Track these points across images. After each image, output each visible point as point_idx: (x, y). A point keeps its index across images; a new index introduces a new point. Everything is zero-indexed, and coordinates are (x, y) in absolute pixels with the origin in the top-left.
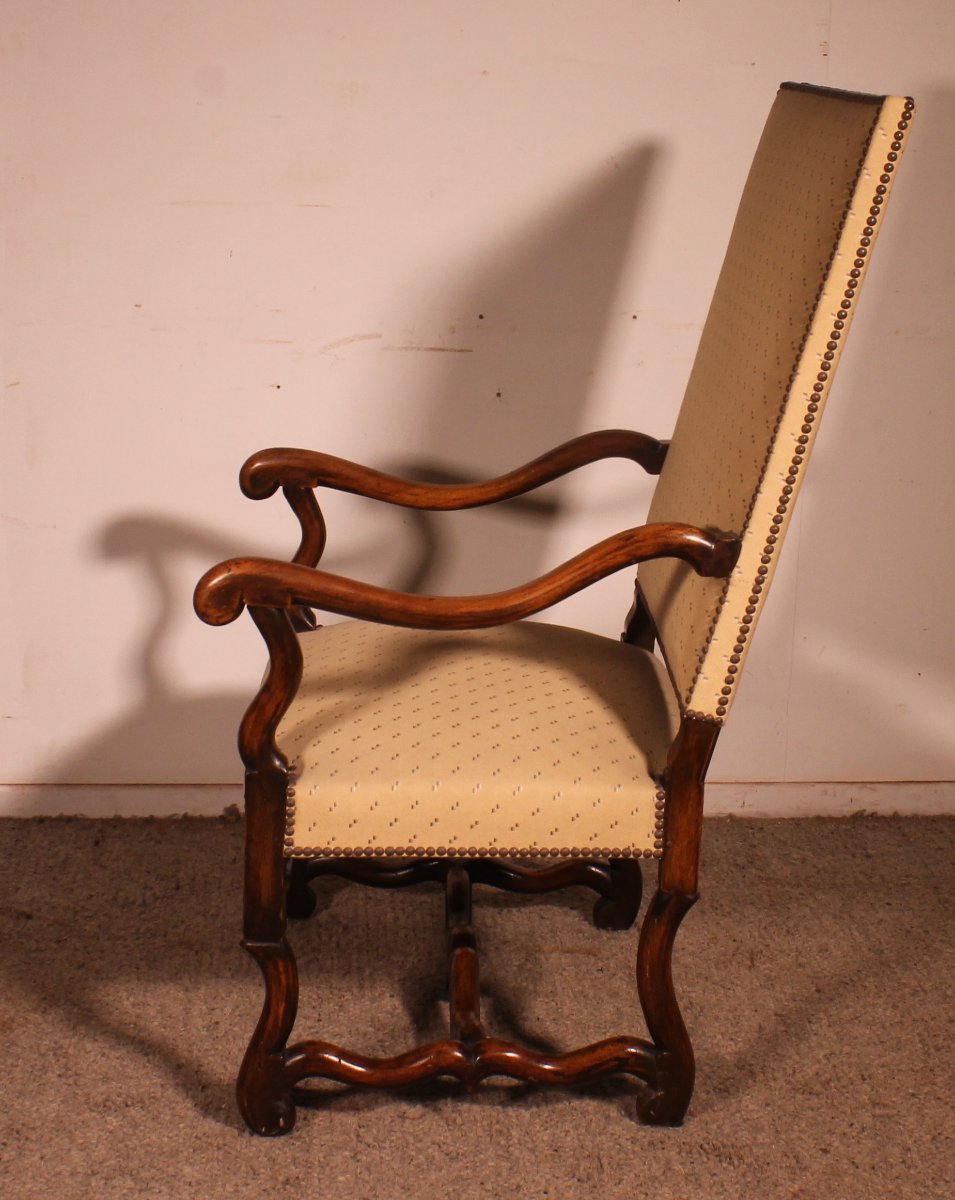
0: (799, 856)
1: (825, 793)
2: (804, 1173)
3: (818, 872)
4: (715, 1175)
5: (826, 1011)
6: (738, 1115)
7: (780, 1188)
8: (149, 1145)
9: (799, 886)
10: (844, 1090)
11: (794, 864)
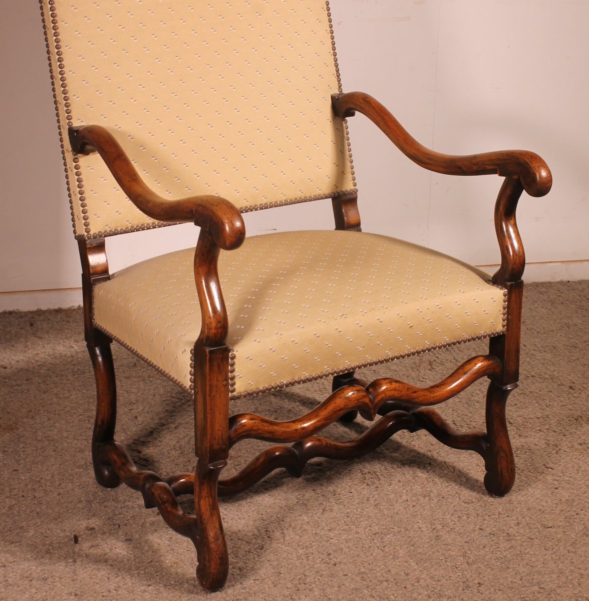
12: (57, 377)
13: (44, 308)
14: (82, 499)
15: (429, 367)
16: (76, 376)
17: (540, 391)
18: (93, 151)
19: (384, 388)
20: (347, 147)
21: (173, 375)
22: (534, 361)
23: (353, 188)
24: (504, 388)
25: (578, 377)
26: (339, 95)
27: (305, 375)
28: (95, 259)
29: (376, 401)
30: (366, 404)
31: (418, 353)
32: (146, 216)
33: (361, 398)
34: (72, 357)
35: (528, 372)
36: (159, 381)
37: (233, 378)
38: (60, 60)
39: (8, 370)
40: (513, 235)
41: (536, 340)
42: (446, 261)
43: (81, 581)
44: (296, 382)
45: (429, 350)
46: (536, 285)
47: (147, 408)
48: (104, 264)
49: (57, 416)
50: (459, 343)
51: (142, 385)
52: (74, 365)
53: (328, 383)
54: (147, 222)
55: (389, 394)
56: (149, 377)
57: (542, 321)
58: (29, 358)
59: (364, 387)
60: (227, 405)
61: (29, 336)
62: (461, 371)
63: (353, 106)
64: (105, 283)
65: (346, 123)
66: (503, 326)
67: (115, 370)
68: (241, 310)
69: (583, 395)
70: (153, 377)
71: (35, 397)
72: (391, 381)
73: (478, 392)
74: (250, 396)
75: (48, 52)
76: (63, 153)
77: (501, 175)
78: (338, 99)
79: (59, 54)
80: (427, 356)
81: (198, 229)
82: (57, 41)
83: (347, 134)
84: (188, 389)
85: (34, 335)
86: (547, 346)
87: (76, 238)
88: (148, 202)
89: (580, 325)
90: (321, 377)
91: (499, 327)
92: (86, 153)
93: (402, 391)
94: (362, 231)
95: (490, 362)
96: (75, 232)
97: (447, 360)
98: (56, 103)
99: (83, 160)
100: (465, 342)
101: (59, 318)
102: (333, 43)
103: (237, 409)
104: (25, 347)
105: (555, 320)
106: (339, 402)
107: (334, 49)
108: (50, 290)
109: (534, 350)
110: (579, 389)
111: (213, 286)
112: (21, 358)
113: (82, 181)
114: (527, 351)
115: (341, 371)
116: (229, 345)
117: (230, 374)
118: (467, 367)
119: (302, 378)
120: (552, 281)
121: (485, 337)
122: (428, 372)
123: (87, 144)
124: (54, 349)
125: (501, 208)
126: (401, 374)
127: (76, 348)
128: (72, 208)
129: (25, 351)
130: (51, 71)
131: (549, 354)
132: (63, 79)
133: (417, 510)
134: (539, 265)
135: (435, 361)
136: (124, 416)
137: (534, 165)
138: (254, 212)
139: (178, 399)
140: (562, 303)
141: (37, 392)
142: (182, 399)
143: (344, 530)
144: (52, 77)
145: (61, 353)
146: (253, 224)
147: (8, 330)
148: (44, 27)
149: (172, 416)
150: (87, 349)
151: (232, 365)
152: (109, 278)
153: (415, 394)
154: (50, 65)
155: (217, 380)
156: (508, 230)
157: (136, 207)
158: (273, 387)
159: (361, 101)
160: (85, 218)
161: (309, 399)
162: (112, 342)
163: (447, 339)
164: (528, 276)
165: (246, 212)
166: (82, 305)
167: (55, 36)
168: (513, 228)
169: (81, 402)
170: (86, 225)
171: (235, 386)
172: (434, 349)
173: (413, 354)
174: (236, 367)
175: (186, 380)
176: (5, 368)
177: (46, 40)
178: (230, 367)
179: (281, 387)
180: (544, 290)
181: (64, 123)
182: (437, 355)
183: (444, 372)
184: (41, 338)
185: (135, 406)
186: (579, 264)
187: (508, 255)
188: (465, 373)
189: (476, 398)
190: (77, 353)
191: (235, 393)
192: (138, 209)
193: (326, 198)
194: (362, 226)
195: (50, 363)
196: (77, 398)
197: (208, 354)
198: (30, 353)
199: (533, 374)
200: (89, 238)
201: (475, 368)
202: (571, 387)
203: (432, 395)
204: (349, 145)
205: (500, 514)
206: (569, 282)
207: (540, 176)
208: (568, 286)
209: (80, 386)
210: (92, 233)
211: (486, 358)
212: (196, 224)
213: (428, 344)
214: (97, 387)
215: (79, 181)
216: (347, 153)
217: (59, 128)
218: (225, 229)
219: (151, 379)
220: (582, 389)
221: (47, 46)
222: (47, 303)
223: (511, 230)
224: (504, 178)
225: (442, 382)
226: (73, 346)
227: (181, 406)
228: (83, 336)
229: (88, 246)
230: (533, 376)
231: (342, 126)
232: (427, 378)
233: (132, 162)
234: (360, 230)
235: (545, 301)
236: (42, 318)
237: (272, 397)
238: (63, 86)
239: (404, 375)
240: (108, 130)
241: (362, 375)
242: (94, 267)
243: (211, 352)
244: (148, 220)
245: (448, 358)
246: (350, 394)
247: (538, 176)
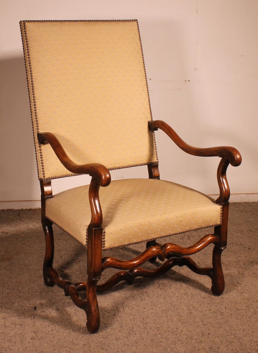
12: (29, 238)
13: (24, 208)
14: (38, 291)
15: (188, 238)
16: (37, 238)
17: (236, 250)
18: (47, 143)
19: (169, 247)
20: (154, 144)
21: (79, 239)
22: (233, 237)
23: (157, 161)
24: (220, 248)
25: (252, 244)
26: (151, 121)
27: (135, 241)
28: (47, 189)
29: (165, 253)
30: (160, 254)
31: (184, 232)
32: (68, 171)
33: (159, 252)
34: (36, 230)
35: (231, 241)
36: (72, 241)
37: (104, 241)
38: (35, 105)
39: (8, 235)
40: (225, 183)
41: (234, 227)
42: (196, 193)
43: (37, 327)
44: (131, 244)
45: (188, 231)
46: (234, 204)
47: (67, 252)
48: (50, 191)
49: (29, 255)
50: (201, 228)
51: (65, 243)
52: (36, 233)
53: (145, 245)
54: (69, 173)
55: (171, 250)
56: (68, 239)
57: (237, 219)
58: (17, 229)
59: (160, 247)
60: (101, 253)
61: (18, 220)
62: (202, 241)
63: (157, 126)
64: (51, 199)
65: (154, 133)
66: (220, 222)
67: (54, 236)
68: (108, 212)
69: (254, 252)
70: (69, 239)
71: (19, 246)
72: (171, 244)
73: (209, 250)
74: (111, 249)
75: (30, 102)
76: (35, 143)
77: (220, 157)
78: (151, 123)
79: (34, 102)
80: (187, 234)
81: (91, 177)
82: (34, 97)
83: (155, 138)
84: (85, 246)
85: (20, 220)
86: (239, 230)
87: (39, 179)
88: (70, 165)
89: (253, 222)
90: (142, 242)
91: (219, 222)
92: (44, 144)
93: (176, 249)
94: (160, 179)
95: (214, 237)
96: (39, 177)
97: (196, 235)
98: (32, 123)
99: (43, 147)
100: (204, 228)
101: (30, 212)
102: (149, 100)
103: (105, 254)
104: (16, 225)
105: (242, 219)
106: (149, 253)
107: (149, 102)
108: (27, 201)
109: (233, 232)
110: (253, 249)
111: (97, 202)
112: (14, 229)
113: (42, 156)
114: (230, 232)
115: (151, 240)
116: (102, 227)
117: (103, 240)
118: (205, 239)
119: (134, 242)
120: (241, 202)
121: (212, 226)
122: (187, 240)
123: (45, 140)
124: (28, 226)
125: (220, 171)
126: (176, 241)
127: (37, 226)
128: (38, 167)
129: (16, 226)
130: (31, 109)
131: (240, 234)
132: (36, 113)
133: (182, 301)
134: (235, 195)
135: (191, 236)
136: (57, 256)
137: (234, 153)
138: (114, 170)
139: (80, 249)
140: (246, 212)
141: (20, 244)
142: (82, 249)
143: (150, 308)
144: (31, 112)
145: (31, 228)
146: (114, 175)
147: (9, 217)
148: (29, 91)
149: (77, 256)
150: (42, 226)
151: (104, 236)
152: (52, 197)
153: (182, 250)
154: (31, 107)
155: (97, 242)
156: (223, 180)
157: (64, 167)
158: (121, 246)
159: (161, 124)
160: (43, 171)
161: (136, 251)
162: (53, 224)
163: (196, 227)
164: (231, 200)
165: (111, 170)
166: (40, 207)
167: (33, 95)
168: (225, 180)
169: (39, 249)
170: (44, 174)
171: (105, 245)
172: (191, 231)
173: (182, 233)
174: (106, 237)
175: (84, 242)
176: (7, 233)
177: (29, 96)
178: (103, 237)
179: (125, 246)
180: (238, 206)
181: (36, 131)
182: (192, 233)
183: (194, 241)
184: (22, 221)
185: (62, 252)
186: (253, 195)
187: (222, 191)
188: (204, 242)
189: (208, 252)
190: (38, 228)
191: (105, 248)
192: (65, 168)
193: (145, 165)
194: (160, 177)
195: (26, 232)
196: (37, 247)
197: (94, 231)
198: (18, 227)
199: (233, 242)
200: (45, 180)
201: (208, 239)
202: (249, 249)
203: (189, 251)
204: (155, 142)
205: (218, 303)
206: (248, 202)
207: (237, 158)
208: (248, 204)
209: (38, 242)
210: (46, 177)
211: (213, 235)
212: (90, 175)
213: (188, 228)
214: (46, 242)
215: (41, 155)
216: (154, 146)
217: (33, 133)
218: (102, 178)
219: (69, 240)
220: (254, 249)
221: (30, 99)
222: (25, 206)
223: (224, 180)
224: (221, 158)
225: (194, 245)
226: (36, 225)
227: (81, 252)
228: (40, 221)
229: (44, 183)
230: (233, 243)
231: (152, 134)
232: (187, 243)
233: (64, 148)
234: (159, 179)
235: (238, 210)
236: (23, 213)
237: (120, 249)
238: (36, 116)
239: (177, 241)
240: (54, 134)
241: (159, 241)
242: (46, 192)
243: (95, 230)
244: (70, 173)
245: (196, 234)
246: (154, 249)
247: (236, 158)
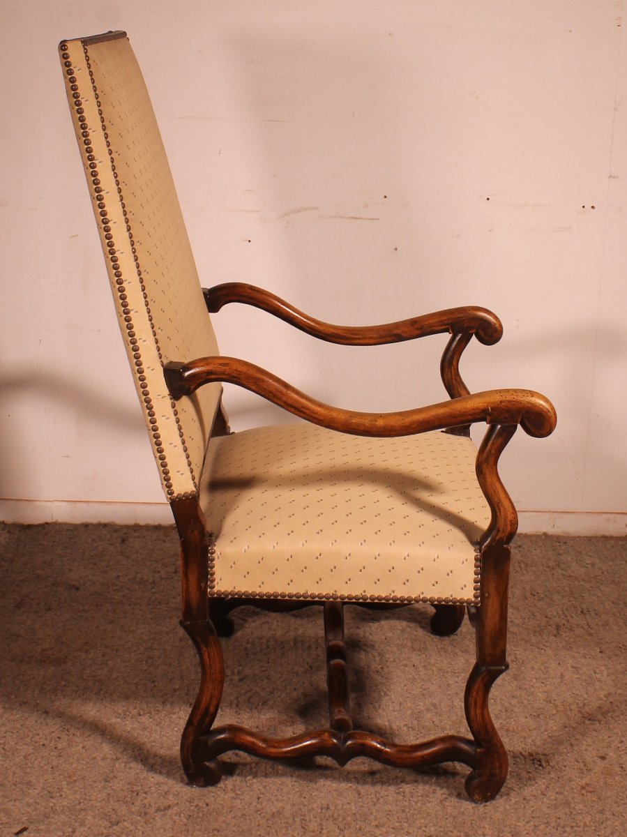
0: (590, 562)
1: (609, 520)
2: (589, 773)
3: (603, 573)
4: (529, 772)
5: (606, 666)
6: (545, 733)
7: (573, 783)
8: (154, 742)
9: (590, 581)
10: (617, 719)
11: (587, 567)
12: (130, 605)
16: (151, 607)
49: (114, 652)
58: (107, 580)
97: (579, 625)
101: (155, 536)
122: (552, 638)
141: (102, 621)
143: (393, 828)
196: (143, 633)
232: (548, 645)
